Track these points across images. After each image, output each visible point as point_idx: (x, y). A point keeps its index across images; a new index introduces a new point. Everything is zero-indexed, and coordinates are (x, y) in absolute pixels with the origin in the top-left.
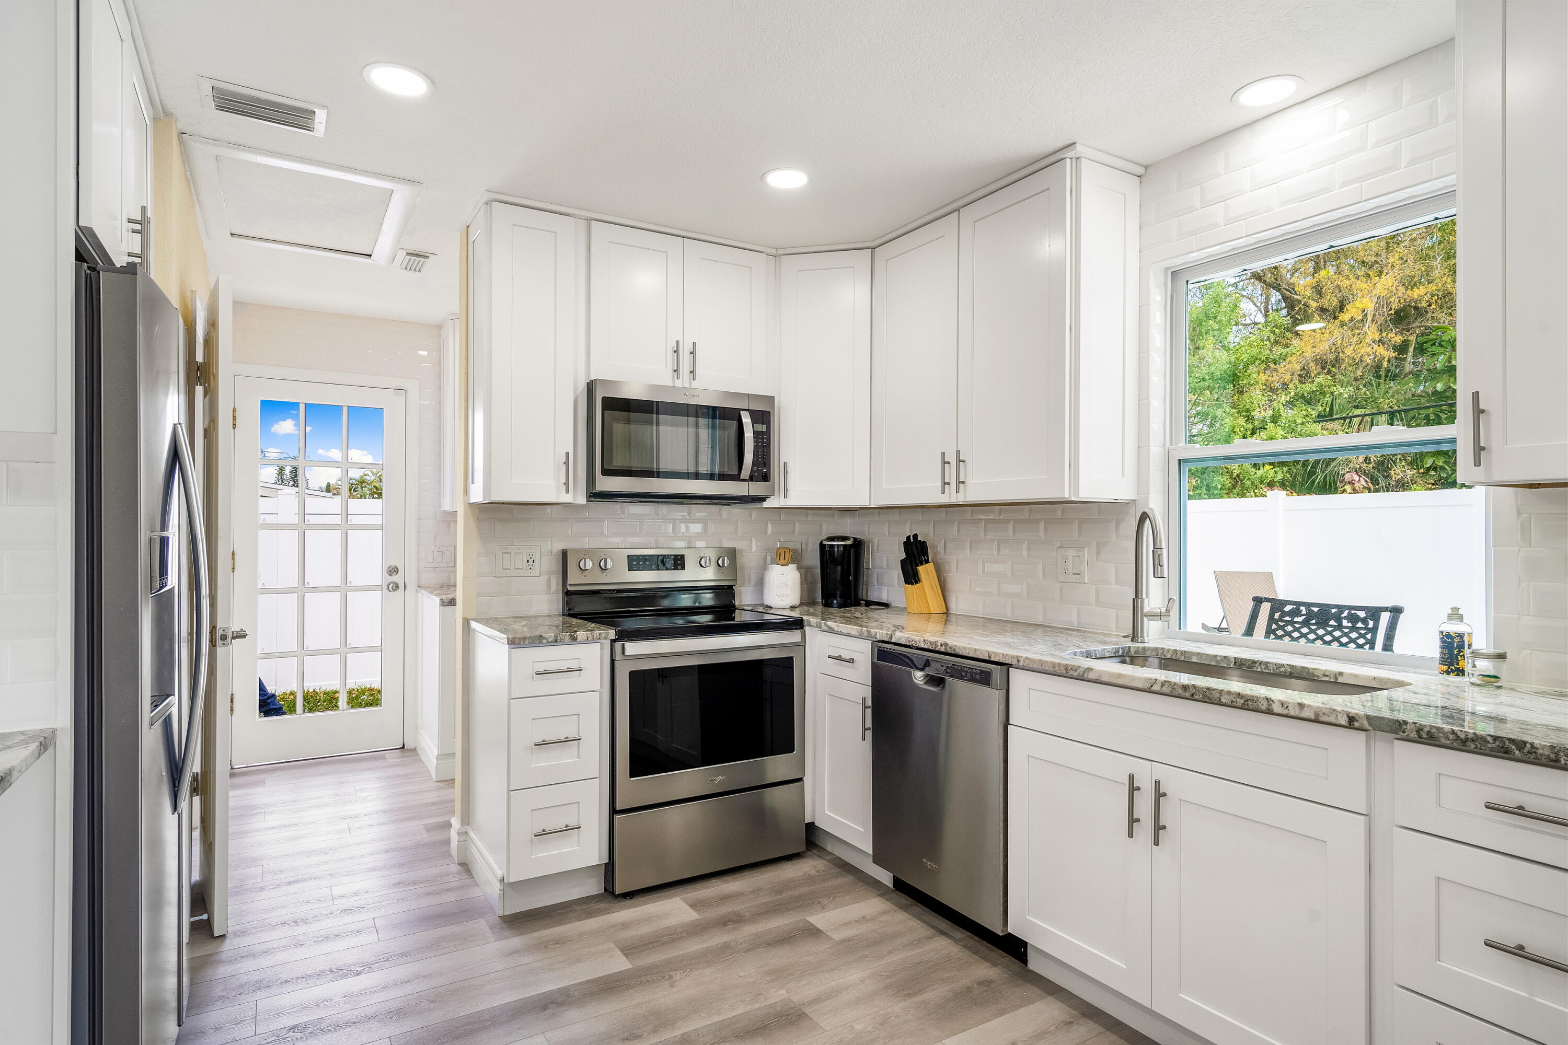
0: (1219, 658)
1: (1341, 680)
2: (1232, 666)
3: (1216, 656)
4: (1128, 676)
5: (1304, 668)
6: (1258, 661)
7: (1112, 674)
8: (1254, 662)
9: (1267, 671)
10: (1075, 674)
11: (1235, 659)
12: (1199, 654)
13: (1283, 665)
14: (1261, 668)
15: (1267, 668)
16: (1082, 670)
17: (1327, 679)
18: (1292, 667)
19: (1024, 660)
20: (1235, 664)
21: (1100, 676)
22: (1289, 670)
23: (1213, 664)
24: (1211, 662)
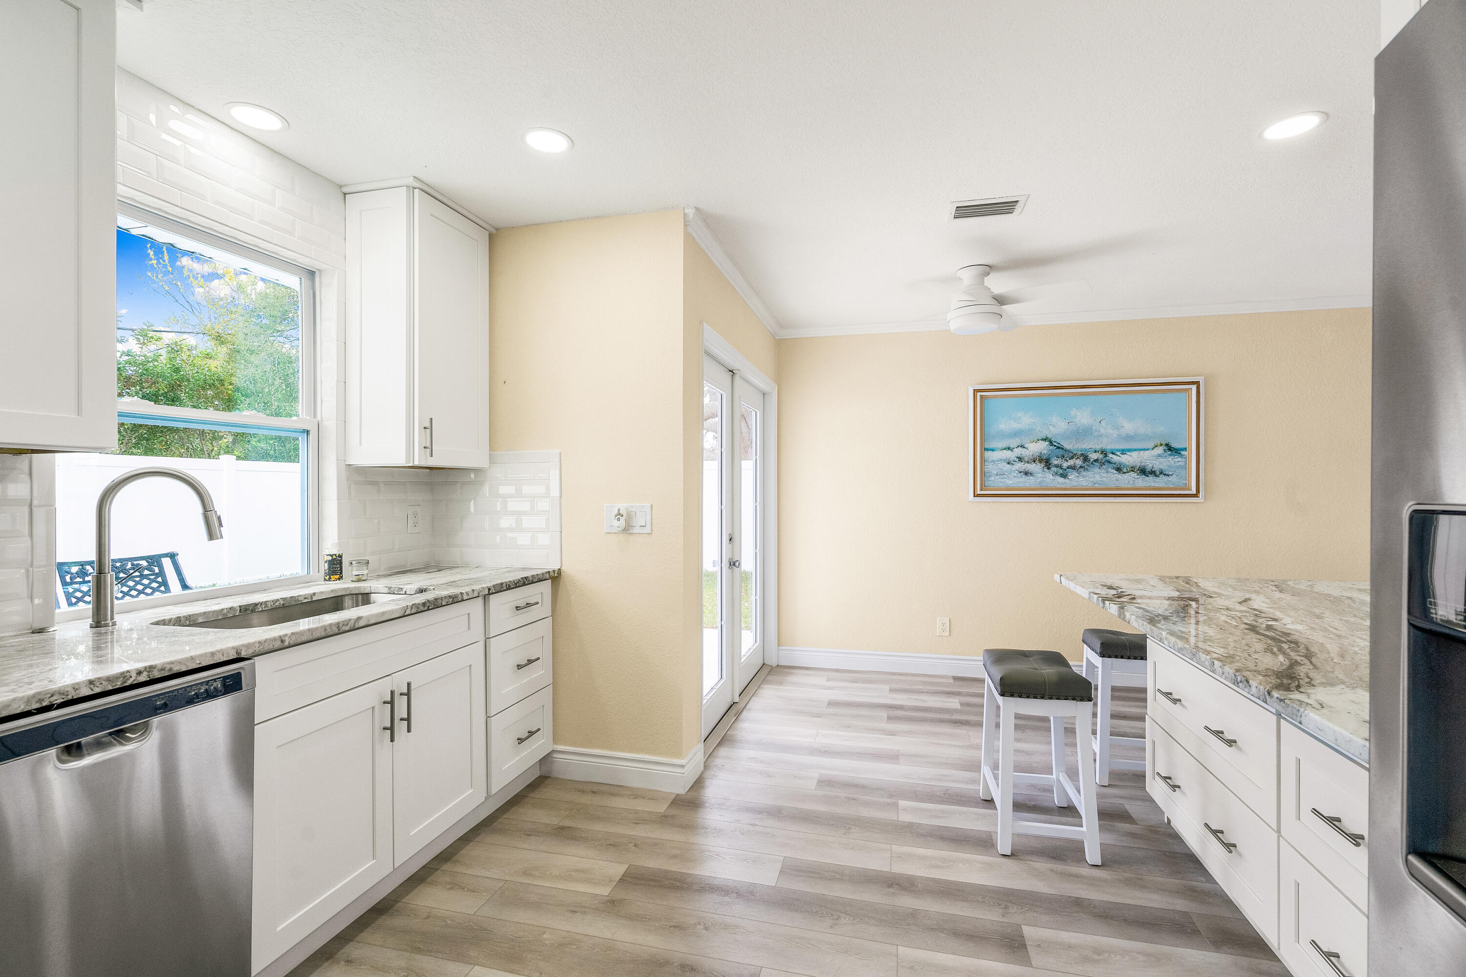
0: (225, 611)
1: (315, 599)
2: (237, 614)
3: (222, 610)
4: (389, 611)
5: (292, 597)
6: (259, 602)
7: (377, 615)
8: (256, 605)
9: (266, 609)
10: (347, 628)
11: (240, 607)
12: (205, 613)
13: (278, 600)
14: (262, 607)
15: (266, 606)
16: (352, 622)
17: (306, 601)
18: (284, 599)
19: (289, 637)
20: (240, 612)
21: (368, 620)
22: (282, 602)
23: (220, 618)
24: (218, 617)
